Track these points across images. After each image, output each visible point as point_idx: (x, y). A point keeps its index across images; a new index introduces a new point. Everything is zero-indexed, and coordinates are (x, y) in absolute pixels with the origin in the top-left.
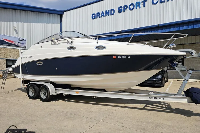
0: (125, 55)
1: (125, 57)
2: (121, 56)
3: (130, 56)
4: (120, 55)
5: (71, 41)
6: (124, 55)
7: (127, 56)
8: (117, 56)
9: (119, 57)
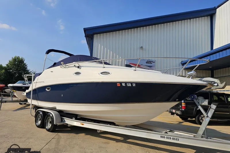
0: (130, 83)
1: (130, 85)
2: (126, 83)
3: (135, 84)
4: (124, 83)
5: (78, 65)
6: (128, 83)
7: (132, 83)
8: (121, 83)
9: (123, 85)
